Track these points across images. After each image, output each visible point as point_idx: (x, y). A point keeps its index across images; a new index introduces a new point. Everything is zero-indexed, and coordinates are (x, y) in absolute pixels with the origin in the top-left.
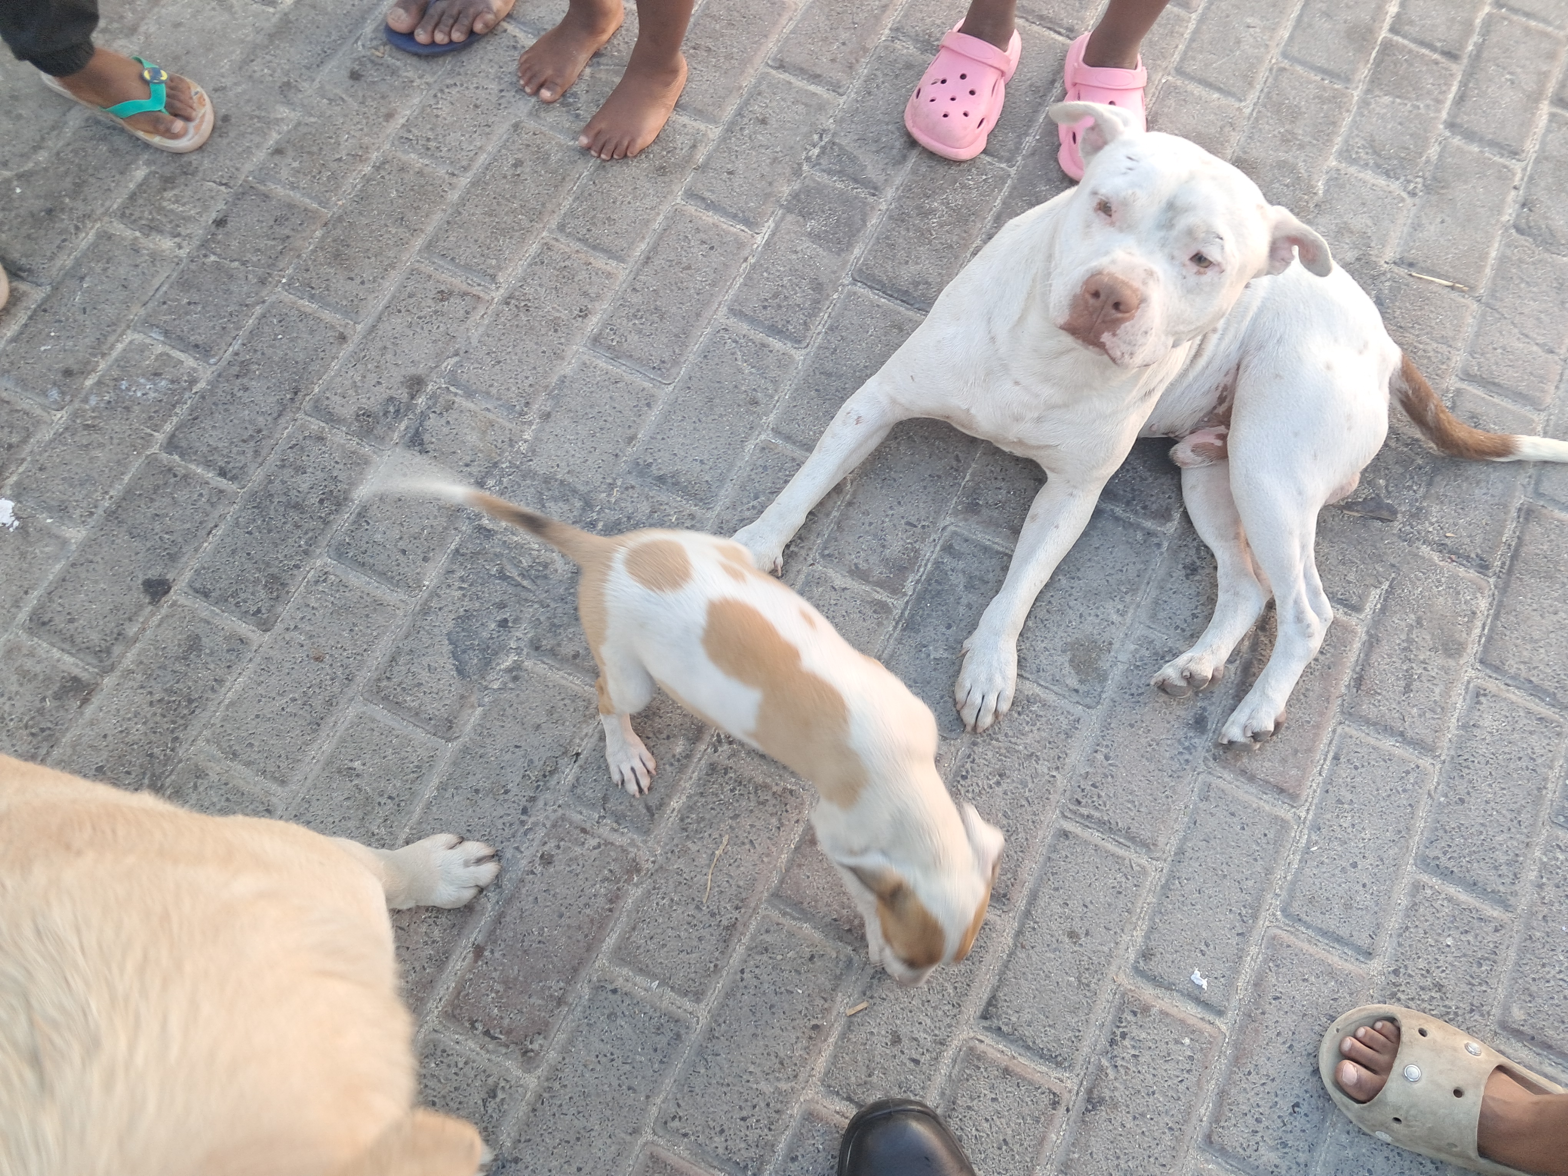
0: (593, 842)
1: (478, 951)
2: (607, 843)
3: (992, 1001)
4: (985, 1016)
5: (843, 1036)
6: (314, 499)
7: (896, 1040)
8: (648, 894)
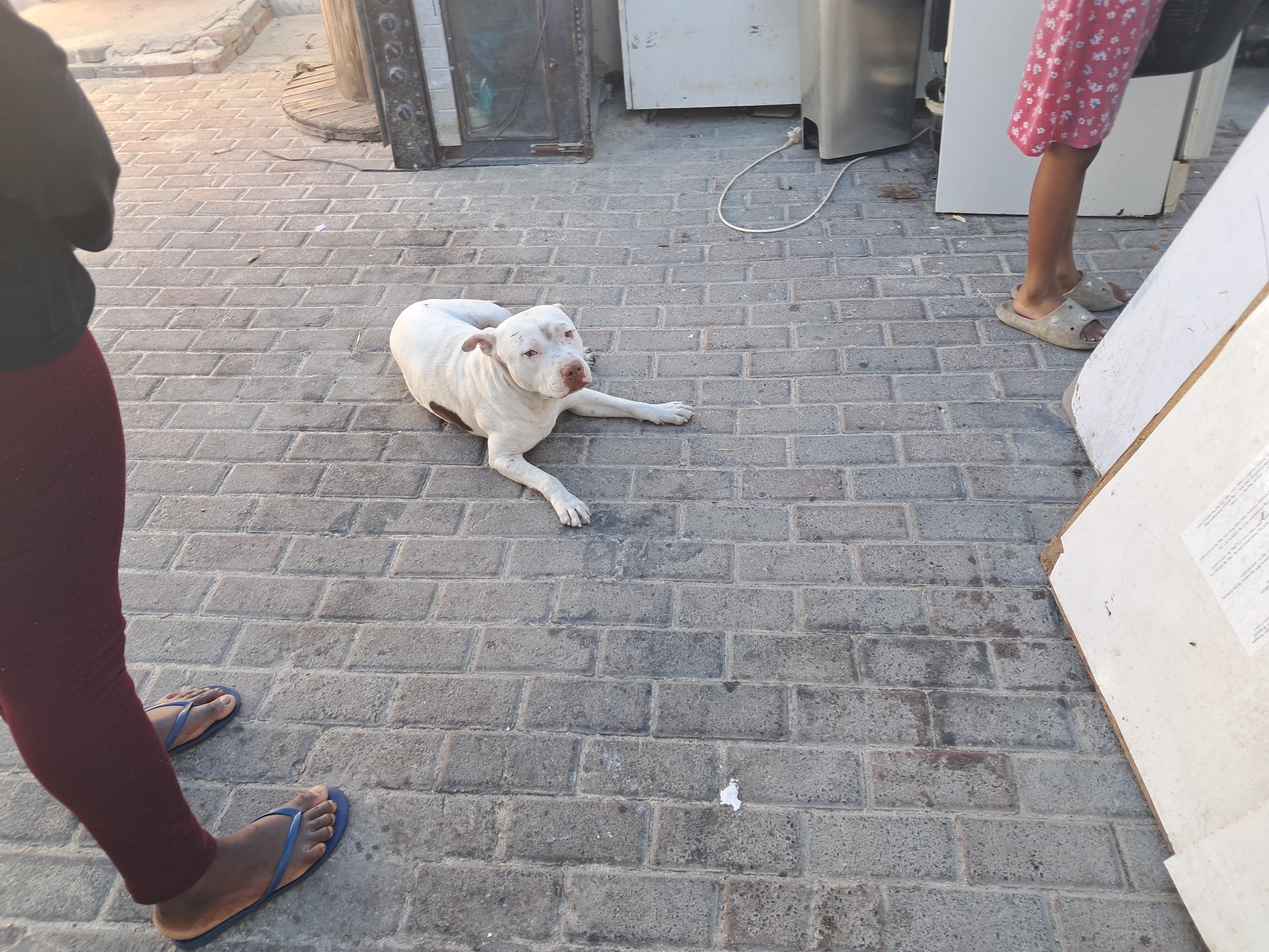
0: (746, 485)
1: (813, 499)
2: (744, 480)
3: (732, 375)
4: (737, 375)
5: (769, 403)
6: (644, 644)
7: (761, 391)
8: (755, 464)
